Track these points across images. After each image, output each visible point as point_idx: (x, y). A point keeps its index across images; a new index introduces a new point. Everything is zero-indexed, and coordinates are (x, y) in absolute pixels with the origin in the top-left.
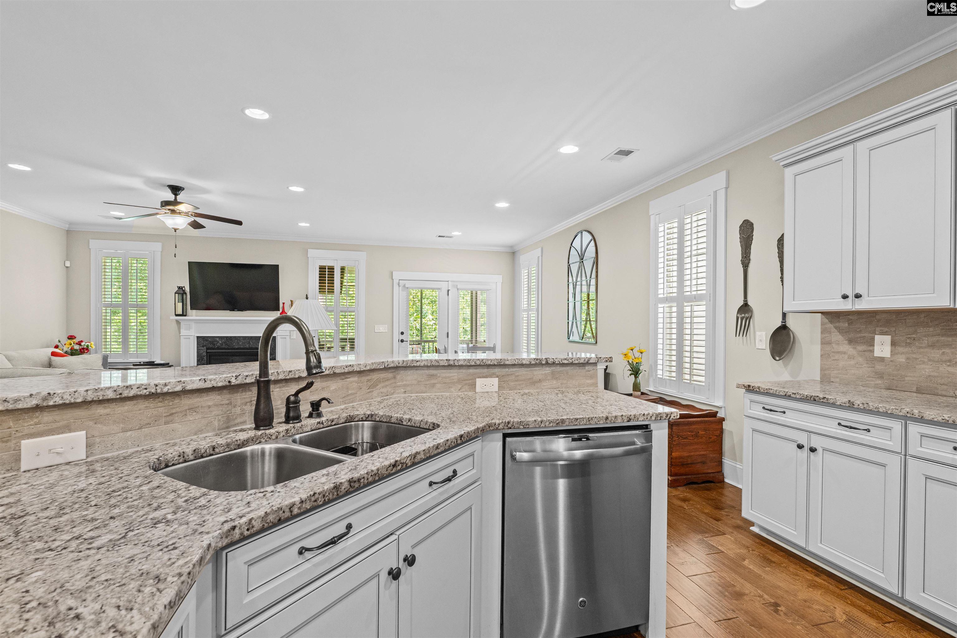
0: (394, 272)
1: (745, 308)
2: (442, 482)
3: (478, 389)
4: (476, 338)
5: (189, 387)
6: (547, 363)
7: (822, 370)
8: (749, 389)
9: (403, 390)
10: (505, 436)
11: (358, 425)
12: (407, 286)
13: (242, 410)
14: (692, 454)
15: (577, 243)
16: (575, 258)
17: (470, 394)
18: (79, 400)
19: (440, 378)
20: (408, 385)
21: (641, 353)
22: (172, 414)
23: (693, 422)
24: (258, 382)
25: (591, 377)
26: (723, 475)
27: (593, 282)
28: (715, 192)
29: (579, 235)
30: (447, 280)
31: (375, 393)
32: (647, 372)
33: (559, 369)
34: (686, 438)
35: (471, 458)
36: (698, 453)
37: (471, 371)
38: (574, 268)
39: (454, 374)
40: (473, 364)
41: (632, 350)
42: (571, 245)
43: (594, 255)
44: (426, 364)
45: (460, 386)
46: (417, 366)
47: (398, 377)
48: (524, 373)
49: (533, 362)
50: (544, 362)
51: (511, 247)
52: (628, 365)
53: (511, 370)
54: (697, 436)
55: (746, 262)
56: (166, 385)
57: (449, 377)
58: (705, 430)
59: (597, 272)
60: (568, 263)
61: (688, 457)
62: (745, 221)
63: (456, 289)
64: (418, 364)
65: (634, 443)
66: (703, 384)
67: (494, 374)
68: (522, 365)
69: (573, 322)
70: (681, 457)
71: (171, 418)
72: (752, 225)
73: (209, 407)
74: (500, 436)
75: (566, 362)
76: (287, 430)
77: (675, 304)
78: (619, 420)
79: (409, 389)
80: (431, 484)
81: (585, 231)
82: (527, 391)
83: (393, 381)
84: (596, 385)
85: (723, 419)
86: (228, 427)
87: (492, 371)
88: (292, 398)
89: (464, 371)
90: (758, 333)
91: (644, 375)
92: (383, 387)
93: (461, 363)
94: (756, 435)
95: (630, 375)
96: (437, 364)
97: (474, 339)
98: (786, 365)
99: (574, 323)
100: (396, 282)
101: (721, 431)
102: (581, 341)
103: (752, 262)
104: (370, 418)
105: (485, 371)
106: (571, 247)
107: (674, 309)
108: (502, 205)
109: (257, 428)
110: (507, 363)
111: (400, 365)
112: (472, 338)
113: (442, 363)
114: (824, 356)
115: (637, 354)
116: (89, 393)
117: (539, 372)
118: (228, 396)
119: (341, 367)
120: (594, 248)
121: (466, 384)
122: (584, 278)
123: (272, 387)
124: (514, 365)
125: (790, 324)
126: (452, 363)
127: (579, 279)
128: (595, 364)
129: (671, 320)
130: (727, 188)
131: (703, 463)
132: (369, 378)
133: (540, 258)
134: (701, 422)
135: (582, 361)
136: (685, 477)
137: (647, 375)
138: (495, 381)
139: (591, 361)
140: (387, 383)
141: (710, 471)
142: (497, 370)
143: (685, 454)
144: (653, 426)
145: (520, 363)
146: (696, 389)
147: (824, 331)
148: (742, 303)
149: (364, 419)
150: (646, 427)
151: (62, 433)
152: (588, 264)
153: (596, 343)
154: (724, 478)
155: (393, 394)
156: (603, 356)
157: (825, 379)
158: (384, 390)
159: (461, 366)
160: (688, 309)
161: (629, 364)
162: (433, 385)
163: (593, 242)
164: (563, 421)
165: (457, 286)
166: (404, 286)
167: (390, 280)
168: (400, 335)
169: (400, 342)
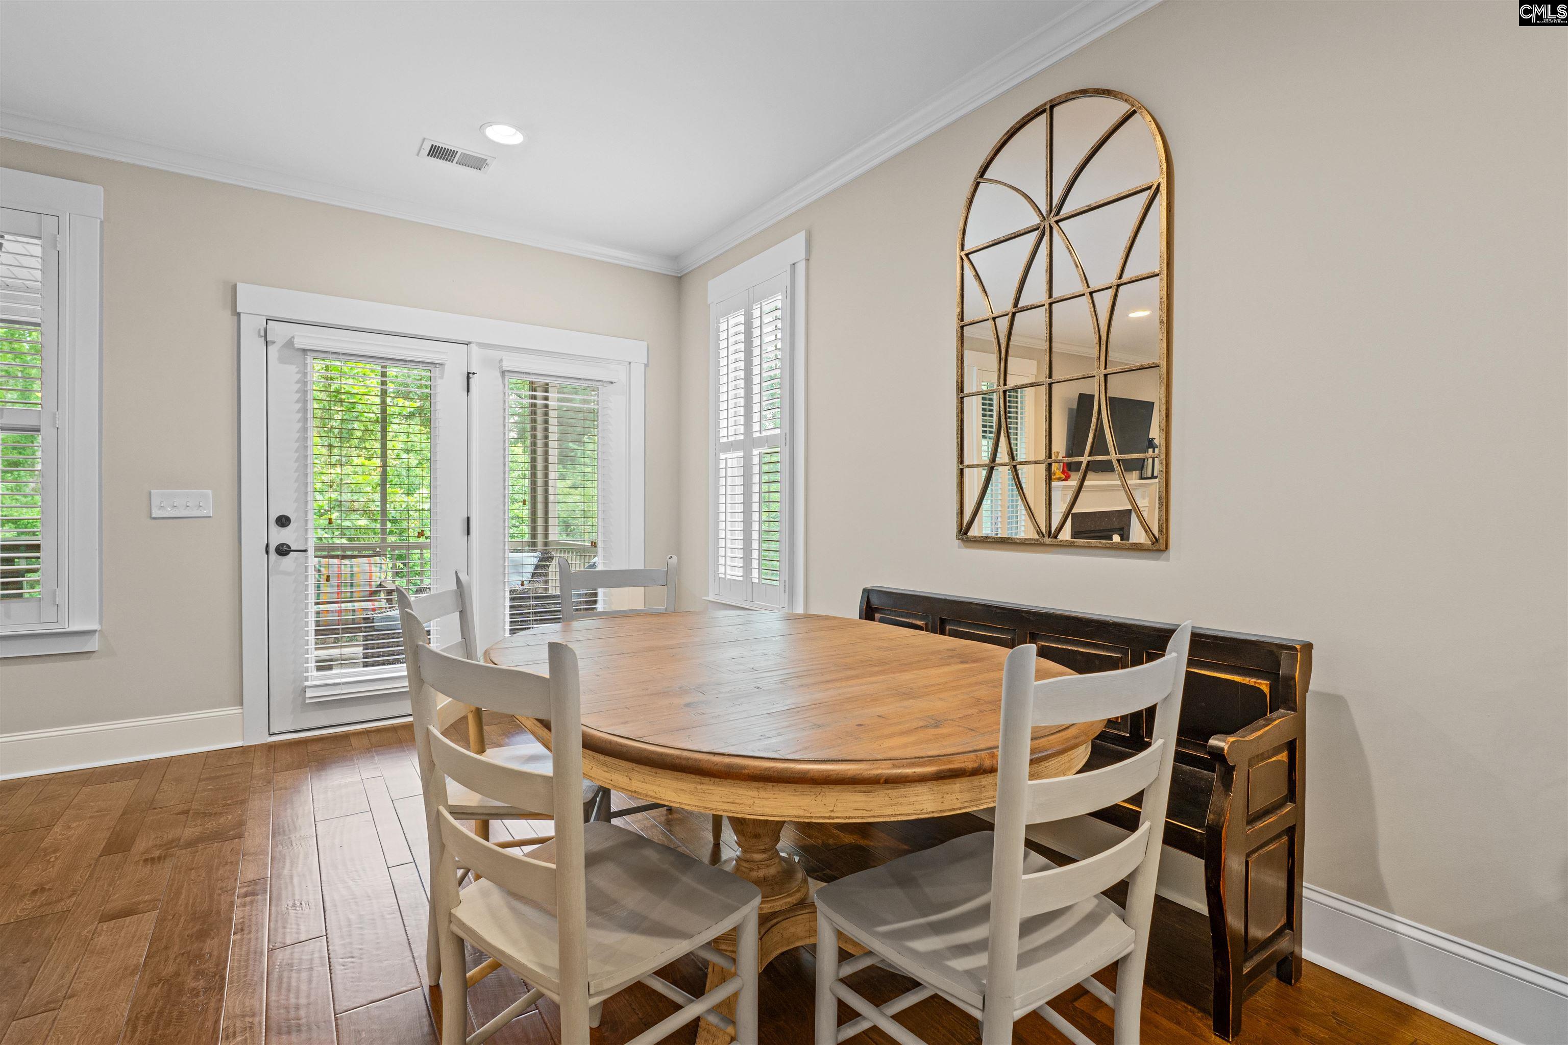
0: (240, 287)
4: (546, 536)
12: (299, 343)
30: (467, 339)
51: (675, 258)
63: (498, 374)
97: (540, 538)
100: (250, 326)
112: (534, 536)
165: (501, 361)
166: (290, 344)
167: (227, 314)
168: (274, 528)
169: (273, 554)
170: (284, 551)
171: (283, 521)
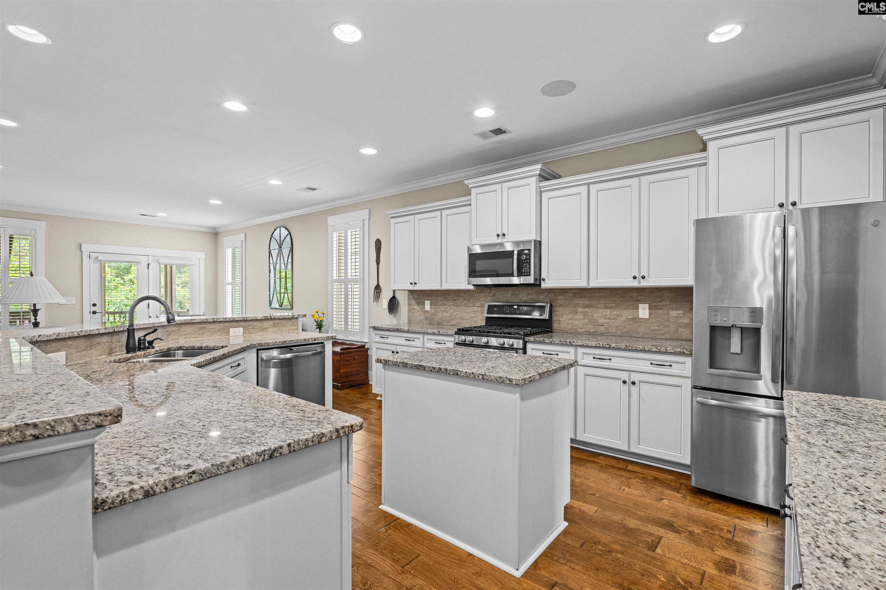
0: (83, 245)
1: (378, 288)
2: (236, 366)
3: (231, 334)
5: (101, 332)
6: (271, 319)
7: (409, 318)
8: (375, 328)
9: (184, 337)
10: (258, 350)
11: (175, 352)
12: (99, 258)
13: (116, 345)
14: (352, 370)
15: (276, 234)
16: (274, 245)
17: (228, 337)
18: (67, 337)
19: (208, 329)
20: (187, 334)
21: (323, 314)
22: (92, 345)
23: (352, 351)
24: (128, 330)
25: (295, 325)
26: (368, 380)
27: (289, 266)
28: (364, 220)
29: (278, 230)
30: (147, 254)
31: (170, 339)
32: (327, 326)
33: (277, 321)
34: (348, 361)
35: (244, 359)
36: (355, 369)
37: (227, 324)
38: (275, 253)
39: (216, 326)
40: (228, 320)
41: (317, 312)
42: (272, 235)
43: (290, 246)
44: (200, 321)
45: (220, 333)
46: (194, 323)
47: (181, 329)
48: (258, 324)
49: (263, 318)
50: (269, 318)
51: (214, 228)
52: (315, 323)
53: (250, 323)
54: (354, 359)
55: (378, 262)
56: (93, 331)
57: (213, 328)
58: (359, 356)
59: (292, 258)
60: (269, 249)
61: (350, 371)
62: (378, 239)
63: (158, 263)
64: (195, 321)
65: (317, 350)
66: (358, 330)
67: (240, 326)
68: (257, 320)
69: (273, 294)
70: (346, 372)
71: (91, 347)
72: (380, 242)
73: (104, 343)
74: (255, 350)
75: (281, 317)
76: (144, 353)
77: (343, 284)
78: (311, 340)
79: (188, 336)
80: (232, 367)
81: (283, 227)
82: (259, 334)
83: (178, 332)
84: (297, 329)
85: (368, 349)
86: (111, 354)
87: (239, 324)
88: (142, 338)
89: (222, 324)
90: (383, 300)
91: (325, 328)
92: (174, 335)
93: (221, 320)
94: (378, 351)
95: (316, 328)
96: (206, 321)
98: (395, 316)
99: (275, 294)
100: (85, 254)
101: (367, 356)
102: (280, 308)
103: (381, 262)
104: (180, 349)
105: (235, 324)
106: (271, 238)
107: (343, 286)
108: (215, 202)
109: (128, 352)
110: (248, 319)
111: (183, 322)
113: (209, 320)
114: (409, 311)
115: (321, 315)
116: (70, 333)
117: (266, 324)
118: (111, 337)
119: (157, 323)
120: (290, 241)
121: (223, 332)
122: (282, 261)
123: (135, 332)
124: (252, 320)
125: (397, 296)
126: (216, 320)
127: (278, 262)
128: (297, 318)
129: (341, 293)
130: (369, 219)
131: (358, 374)
132: (167, 330)
133: (244, 241)
134: (356, 351)
135: (290, 317)
136: (348, 383)
137: (327, 328)
138: (241, 329)
139: (295, 317)
140: (175, 333)
141: (362, 379)
142: (242, 323)
143: (348, 370)
144: (325, 343)
145: (256, 319)
146: (354, 334)
147: (409, 299)
148: (376, 284)
149: (176, 349)
150: (323, 343)
151: (58, 352)
152: (286, 251)
153: (292, 309)
154: (369, 382)
155: (178, 339)
156: (301, 314)
157: (409, 322)
158: (174, 337)
159: (220, 322)
160: (350, 286)
161: (316, 321)
162: (203, 333)
163: (289, 236)
164: (285, 342)
165: (158, 260)
166: (97, 258)
167: (79, 252)
168: (92, 307)
169: (92, 314)
170: (94, 313)
171: (94, 305)
